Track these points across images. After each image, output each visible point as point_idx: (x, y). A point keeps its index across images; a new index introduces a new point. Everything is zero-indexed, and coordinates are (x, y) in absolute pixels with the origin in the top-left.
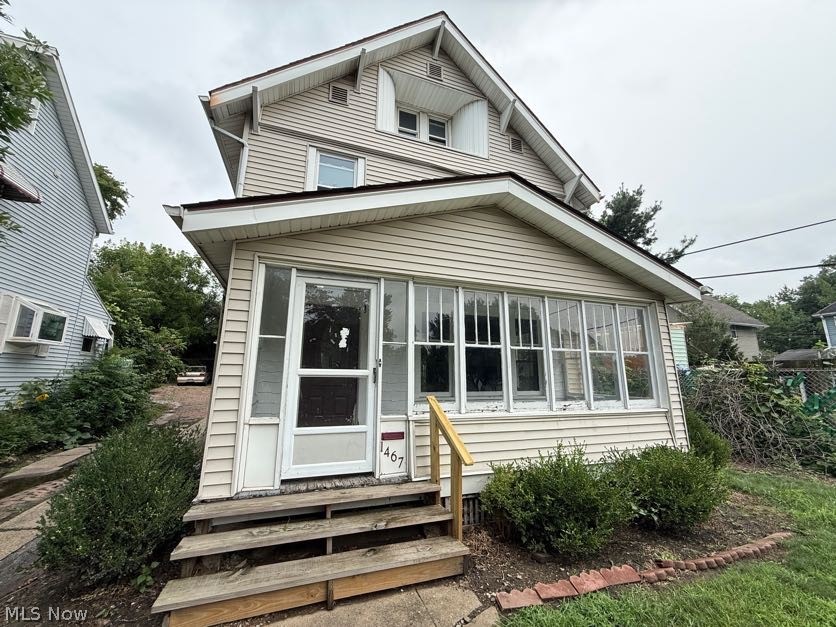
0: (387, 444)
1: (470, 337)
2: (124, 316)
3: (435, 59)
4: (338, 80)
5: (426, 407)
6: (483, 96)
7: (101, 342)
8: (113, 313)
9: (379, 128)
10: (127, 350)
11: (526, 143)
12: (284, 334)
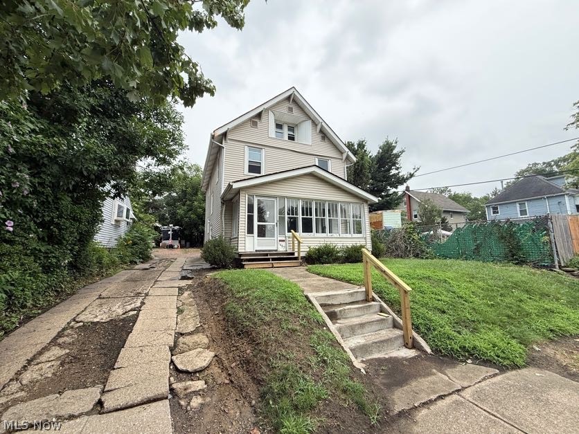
0: (280, 243)
1: (303, 215)
3: (291, 104)
4: (254, 118)
5: (291, 234)
6: (310, 118)
9: (270, 136)
11: (327, 137)
12: (253, 213)
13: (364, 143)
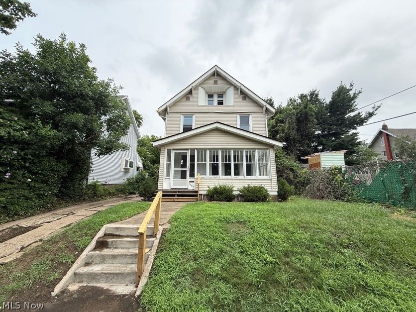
0: (190, 183)
1: (210, 161)
2: (145, 161)
3: (216, 78)
4: (187, 95)
6: (232, 85)
7: (140, 168)
8: (142, 160)
9: (199, 105)
10: (147, 171)
11: (247, 97)
13: (316, 93)
